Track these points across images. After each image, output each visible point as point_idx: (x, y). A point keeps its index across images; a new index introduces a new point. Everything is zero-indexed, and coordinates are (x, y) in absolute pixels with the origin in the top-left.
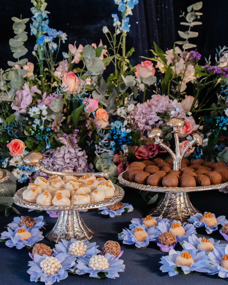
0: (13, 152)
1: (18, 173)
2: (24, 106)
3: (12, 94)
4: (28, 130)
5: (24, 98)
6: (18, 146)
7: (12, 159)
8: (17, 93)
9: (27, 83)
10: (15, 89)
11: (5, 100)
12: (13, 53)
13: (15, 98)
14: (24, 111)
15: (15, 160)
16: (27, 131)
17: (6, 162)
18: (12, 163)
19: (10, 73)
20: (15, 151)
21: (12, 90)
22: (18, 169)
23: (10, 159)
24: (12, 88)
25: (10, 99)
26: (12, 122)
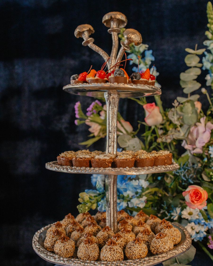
0: (192, 203)
1: (193, 228)
2: (199, 145)
3: (185, 131)
4: (208, 174)
5: (200, 136)
6: (199, 195)
7: (185, 209)
8: (191, 129)
9: (204, 119)
10: (189, 125)
11: (177, 138)
12: (184, 88)
13: (188, 135)
14: (198, 150)
15: (189, 211)
16: (206, 175)
17: (177, 213)
18: (185, 215)
19: (186, 105)
20: (195, 202)
21: (186, 127)
22: (193, 224)
23: (182, 210)
24: (185, 124)
25: (182, 136)
26: (186, 163)
